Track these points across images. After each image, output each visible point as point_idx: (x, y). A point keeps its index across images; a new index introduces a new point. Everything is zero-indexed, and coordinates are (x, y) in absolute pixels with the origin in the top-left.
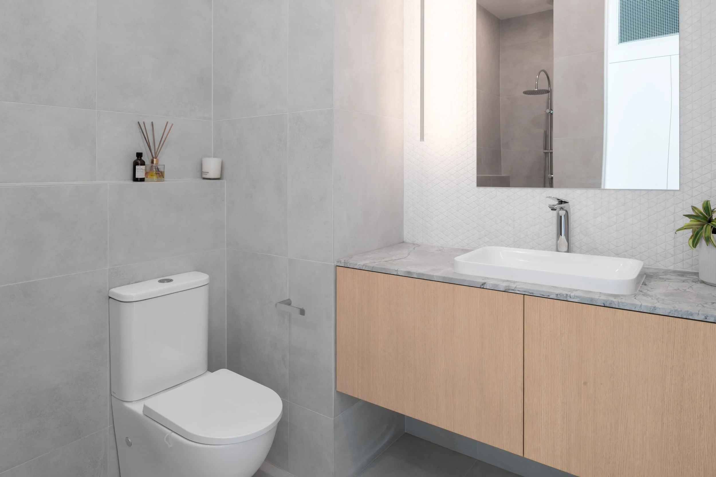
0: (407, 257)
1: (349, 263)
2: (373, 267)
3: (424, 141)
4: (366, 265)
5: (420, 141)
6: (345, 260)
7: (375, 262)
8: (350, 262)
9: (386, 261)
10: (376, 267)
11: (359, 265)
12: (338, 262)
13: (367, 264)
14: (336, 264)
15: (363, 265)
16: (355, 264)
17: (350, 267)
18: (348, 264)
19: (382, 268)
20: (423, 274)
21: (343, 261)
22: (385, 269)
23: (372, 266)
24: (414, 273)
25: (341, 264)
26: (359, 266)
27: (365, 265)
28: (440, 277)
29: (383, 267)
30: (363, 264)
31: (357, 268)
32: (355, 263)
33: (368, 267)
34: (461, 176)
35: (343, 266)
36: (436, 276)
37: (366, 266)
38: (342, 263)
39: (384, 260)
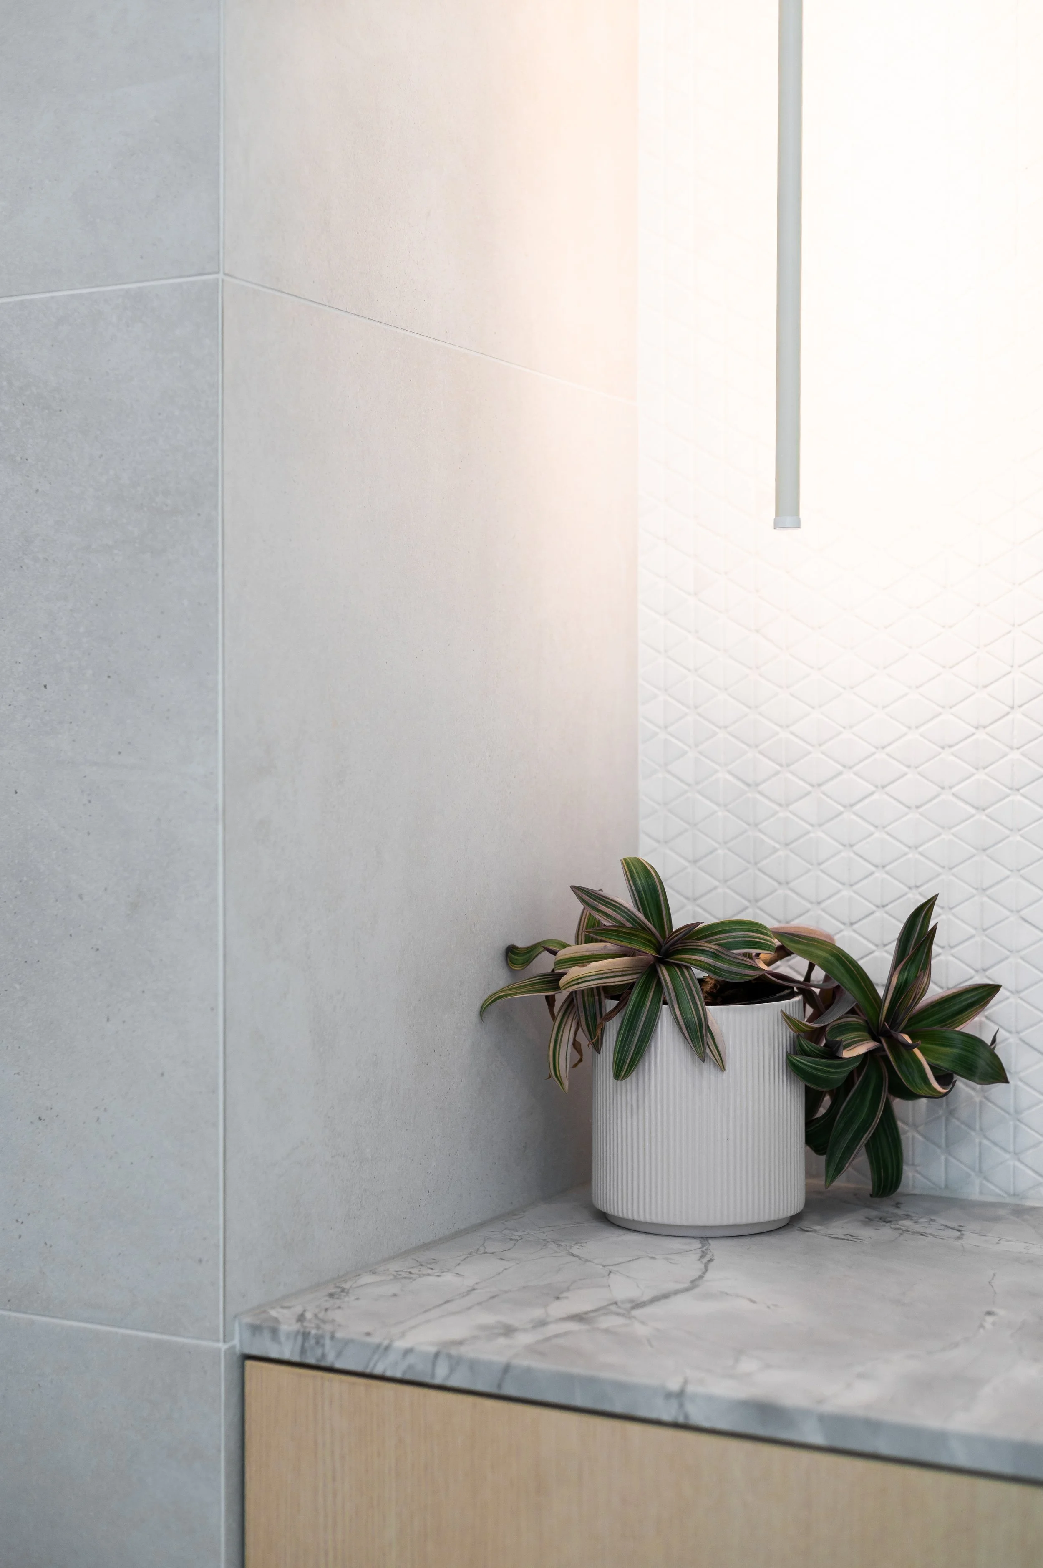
0: (701, 1277)
1: (332, 1337)
2: (507, 1369)
3: (798, 525)
4: (454, 1351)
5: (776, 526)
6: (301, 1318)
7: (509, 1331)
8: (339, 1335)
9: (579, 1318)
10: (528, 1370)
11: (408, 1352)
12: (255, 1329)
13: (460, 1343)
14: (240, 1342)
15: (437, 1355)
16: (378, 1346)
17: (338, 1365)
18: (328, 1342)
19: (570, 1379)
20: (873, 1426)
21: (288, 1326)
22: (590, 1382)
23: (501, 1359)
24: (806, 1413)
25: (279, 1343)
26: (411, 1359)
27: (449, 1356)
28: (992, 1444)
29: (578, 1370)
30: (433, 1349)
31: (389, 1373)
32: (375, 1340)
33: (473, 1365)
34: (1005, 755)
35: (296, 1358)
36: (967, 1439)
37: (455, 1362)
38: (282, 1338)
39: (558, 1309)
